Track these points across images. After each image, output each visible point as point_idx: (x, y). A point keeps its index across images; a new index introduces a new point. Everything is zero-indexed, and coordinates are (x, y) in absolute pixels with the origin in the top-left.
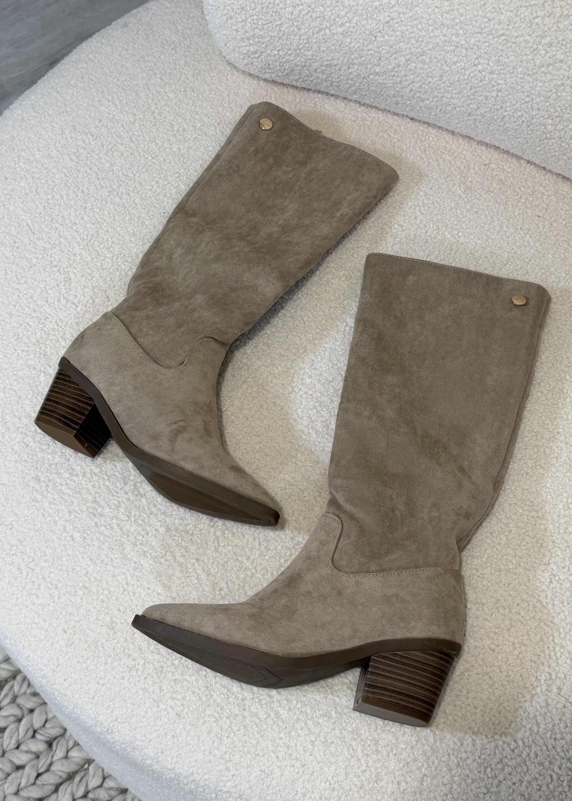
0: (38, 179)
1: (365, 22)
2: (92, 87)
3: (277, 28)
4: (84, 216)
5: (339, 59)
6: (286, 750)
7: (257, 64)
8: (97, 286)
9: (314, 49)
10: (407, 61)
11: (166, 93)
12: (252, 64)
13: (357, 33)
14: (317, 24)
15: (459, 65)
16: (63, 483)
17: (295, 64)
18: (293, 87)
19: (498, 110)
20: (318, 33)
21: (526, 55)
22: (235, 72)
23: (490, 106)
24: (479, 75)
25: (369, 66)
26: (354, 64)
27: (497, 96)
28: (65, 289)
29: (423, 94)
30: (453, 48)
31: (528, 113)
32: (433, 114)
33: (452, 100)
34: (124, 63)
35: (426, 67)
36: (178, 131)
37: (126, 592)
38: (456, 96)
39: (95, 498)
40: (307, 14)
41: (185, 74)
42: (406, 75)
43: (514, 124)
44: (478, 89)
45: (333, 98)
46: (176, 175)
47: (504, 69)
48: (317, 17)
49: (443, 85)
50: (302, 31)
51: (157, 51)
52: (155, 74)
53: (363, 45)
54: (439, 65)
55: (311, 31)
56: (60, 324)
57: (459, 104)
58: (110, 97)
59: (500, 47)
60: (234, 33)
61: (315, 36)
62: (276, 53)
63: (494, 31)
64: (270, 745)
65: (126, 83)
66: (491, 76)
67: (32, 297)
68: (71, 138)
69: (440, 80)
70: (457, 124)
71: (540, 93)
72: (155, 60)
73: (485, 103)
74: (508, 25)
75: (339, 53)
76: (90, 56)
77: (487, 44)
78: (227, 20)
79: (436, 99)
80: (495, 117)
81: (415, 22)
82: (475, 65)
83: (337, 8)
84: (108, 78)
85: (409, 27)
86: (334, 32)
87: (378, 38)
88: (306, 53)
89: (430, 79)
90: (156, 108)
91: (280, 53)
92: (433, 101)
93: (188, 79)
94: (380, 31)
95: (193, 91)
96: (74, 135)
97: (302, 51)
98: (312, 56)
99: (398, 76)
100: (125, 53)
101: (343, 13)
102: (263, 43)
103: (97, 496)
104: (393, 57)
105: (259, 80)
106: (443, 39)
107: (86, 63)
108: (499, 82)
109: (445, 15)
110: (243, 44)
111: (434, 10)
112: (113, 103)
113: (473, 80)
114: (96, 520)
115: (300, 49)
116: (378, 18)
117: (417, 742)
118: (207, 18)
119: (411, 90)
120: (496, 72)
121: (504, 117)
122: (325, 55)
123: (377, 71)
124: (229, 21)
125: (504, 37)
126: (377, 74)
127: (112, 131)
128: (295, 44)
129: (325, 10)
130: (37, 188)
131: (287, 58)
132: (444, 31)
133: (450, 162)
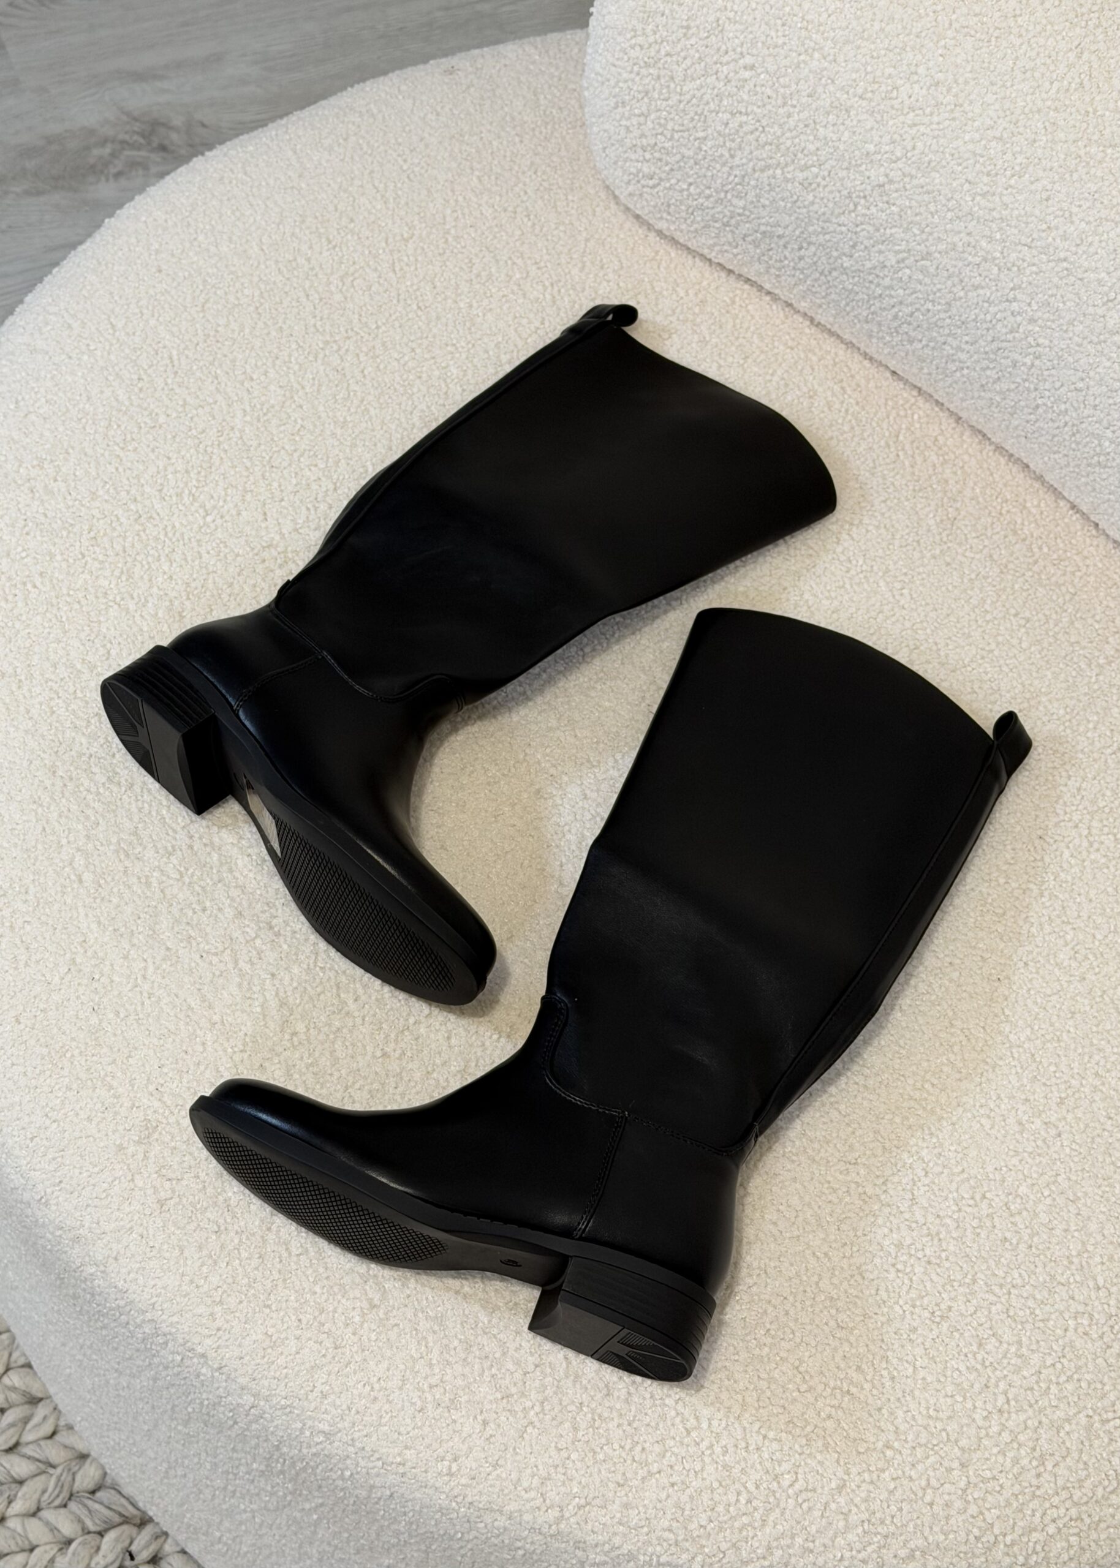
0: (213, 286)
1: (845, 173)
2: (357, 158)
3: (696, 144)
4: (271, 371)
5: (786, 227)
6: (317, 1314)
7: (649, 197)
8: (251, 491)
9: (750, 197)
10: (898, 262)
11: (480, 205)
12: (641, 195)
13: (827, 189)
14: (765, 156)
15: (981, 292)
16: (93, 789)
17: (713, 216)
18: (703, 257)
19: (1028, 389)
20: (762, 171)
21: (1094, 306)
22: (613, 205)
23: (1018, 380)
24: (1011, 319)
25: (835, 254)
26: (809, 243)
27: (1033, 365)
28: (198, 481)
29: (914, 330)
30: (978, 260)
31: (1076, 410)
32: (926, 371)
33: (959, 354)
34: (426, 135)
35: (927, 280)
36: (478, 275)
37: (138, 989)
38: (967, 347)
39: (136, 828)
40: (752, 133)
41: (525, 185)
42: (891, 287)
43: (1051, 424)
44: (1004, 345)
45: (768, 298)
46: (449, 348)
47: (1053, 321)
48: (766, 143)
49: (948, 321)
50: (737, 161)
51: (489, 131)
52: (472, 168)
53: (832, 213)
54: (949, 283)
55: (751, 164)
56: (170, 535)
57: (968, 364)
58: (382, 186)
59: (1056, 280)
60: (623, 131)
61: (756, 175)
62: (685, 187)
63: (1051, 249)
64: (292, 1298)
65: (416, 169)
66: (1030, 327)
67: (138, 477)
68: (293, 234)
69: (946, 312)
70: (963, 400)
71: (1101, 380)
72: (481, 146)
73: (1010, 373)
74: (1078, 245)
75: (790, 215)
76: (372, 106)
77: (1034, 269)
78: (616, 107)
79: (932, 344)
80: (1022, 403)
81: (926, 197)
82: (1007, 300)
83: (802, 137)
84: (390, 152)
85: (914, 203)
86: (789, 176)
87: (859, 208)
88: (735, 201)
89: (929, 305)
90: (455, 226)
91: (692, 188)
92: (927, 346)
93: (526, 193)
94: (865, 197)
95: (528, 216)
96: (297, 230)
97: (729, 196)
98: (744, 208)
99: (878, 285)
100: (433, 118)
101: (812, 147)
102: (667, 164)
103: (140, 826)
104: (876, 249)
105: (649, 229)
106: (966, 239)
107: (361, 115)
108: (1041, 341)
109: (978, 198)
110: (633, 157)
111: (962, 186)
112: (383, 196)
113: (999, 326)
114: (127, 863)
115: (727, 192)
116: (867, 173)
117: (537, 1366)
118: (586, 93)
119: (896, 317)
120: (1040, 321)
121: (1037, 407)
122: (765, 213)
123: (845, 265)
124: (620, 110)
125: (1065, 264)
126: (844, 271)
127: (367, 243)
128: (719, 181)
129: (783, 134)
130: (207, 301)
131: (701, 201)
132: (971, 226)
133: (934, 465)
